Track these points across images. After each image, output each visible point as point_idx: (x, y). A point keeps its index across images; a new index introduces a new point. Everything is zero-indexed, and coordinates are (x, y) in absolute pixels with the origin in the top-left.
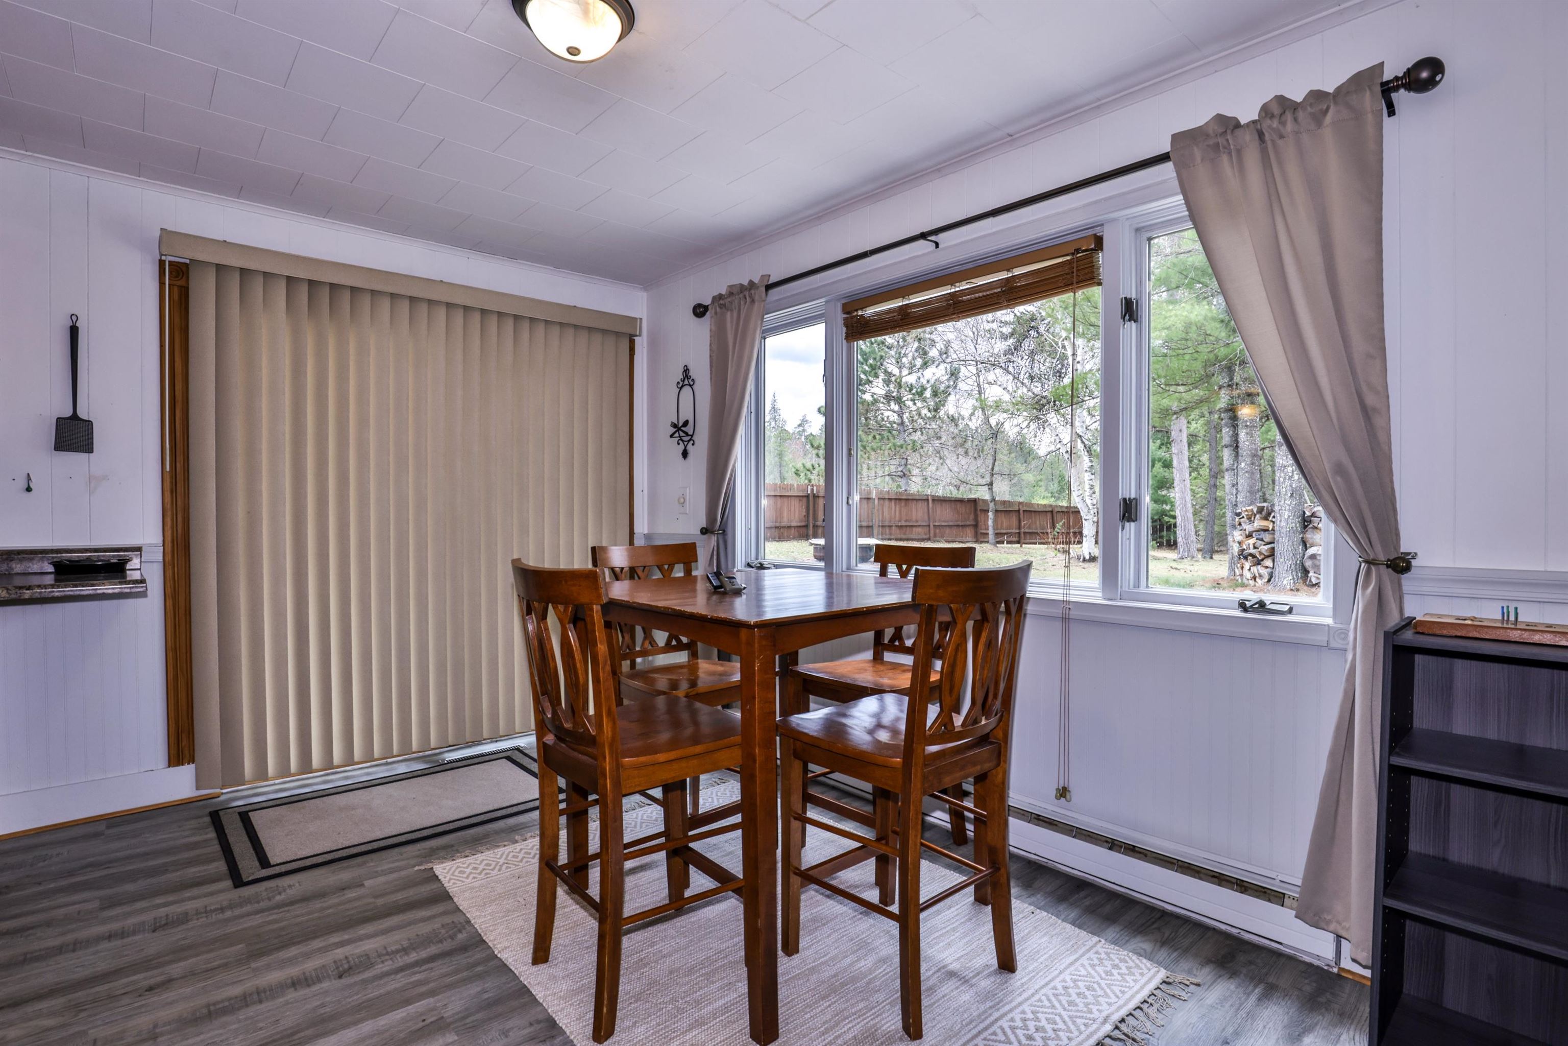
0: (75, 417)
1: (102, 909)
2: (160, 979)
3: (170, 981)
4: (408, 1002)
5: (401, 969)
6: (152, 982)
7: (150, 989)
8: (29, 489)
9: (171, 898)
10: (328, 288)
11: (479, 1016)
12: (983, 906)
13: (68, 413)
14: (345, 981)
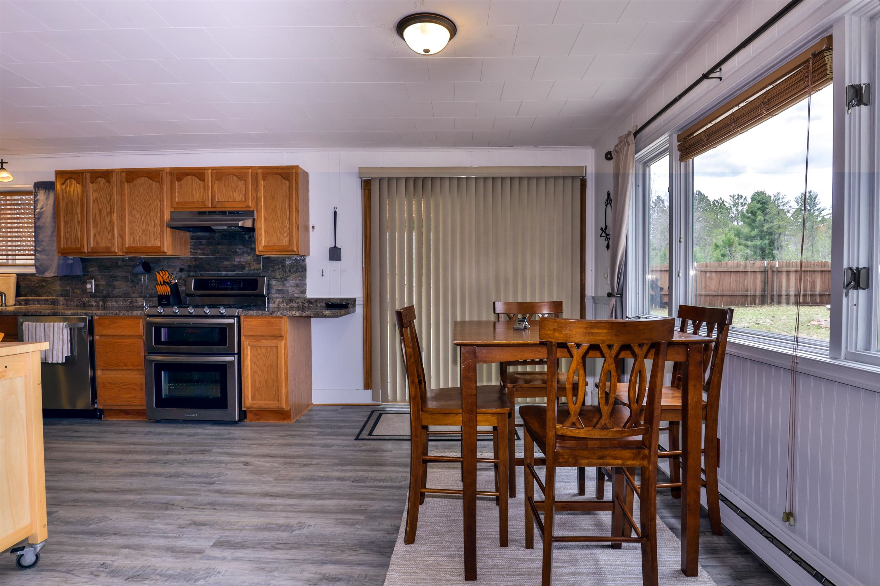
0: (335, 247)
1: (317, 435)
2: (309, 463)
3: (311, 464)
4: (362, 499)
5: (372, 487)
6: (307, 463)
7: (304, 465)
8: (323, 276)
9: (335, 438)
10: (439, 180)
11: (378, 514)
12: (683, 575)
13: (333, 246)
14: (354, 484)
